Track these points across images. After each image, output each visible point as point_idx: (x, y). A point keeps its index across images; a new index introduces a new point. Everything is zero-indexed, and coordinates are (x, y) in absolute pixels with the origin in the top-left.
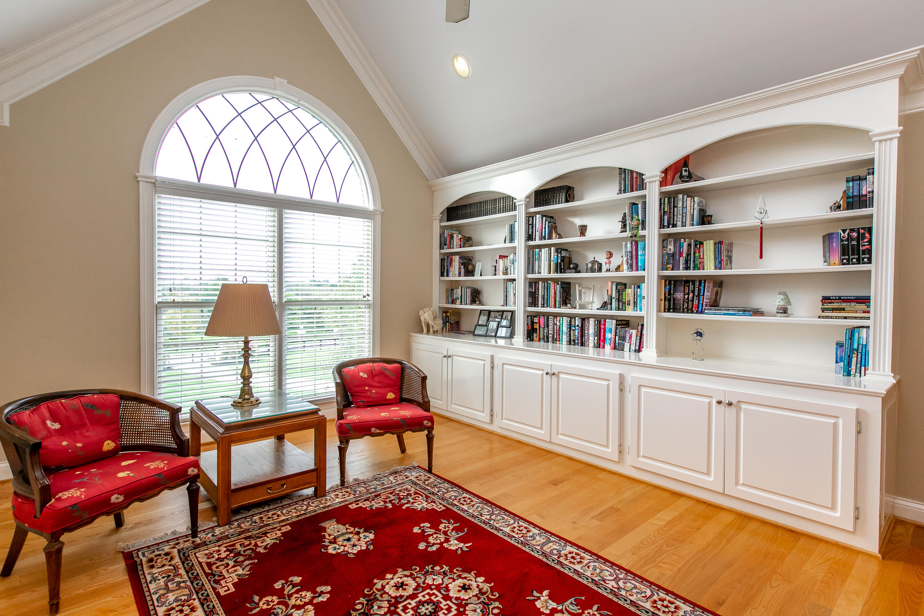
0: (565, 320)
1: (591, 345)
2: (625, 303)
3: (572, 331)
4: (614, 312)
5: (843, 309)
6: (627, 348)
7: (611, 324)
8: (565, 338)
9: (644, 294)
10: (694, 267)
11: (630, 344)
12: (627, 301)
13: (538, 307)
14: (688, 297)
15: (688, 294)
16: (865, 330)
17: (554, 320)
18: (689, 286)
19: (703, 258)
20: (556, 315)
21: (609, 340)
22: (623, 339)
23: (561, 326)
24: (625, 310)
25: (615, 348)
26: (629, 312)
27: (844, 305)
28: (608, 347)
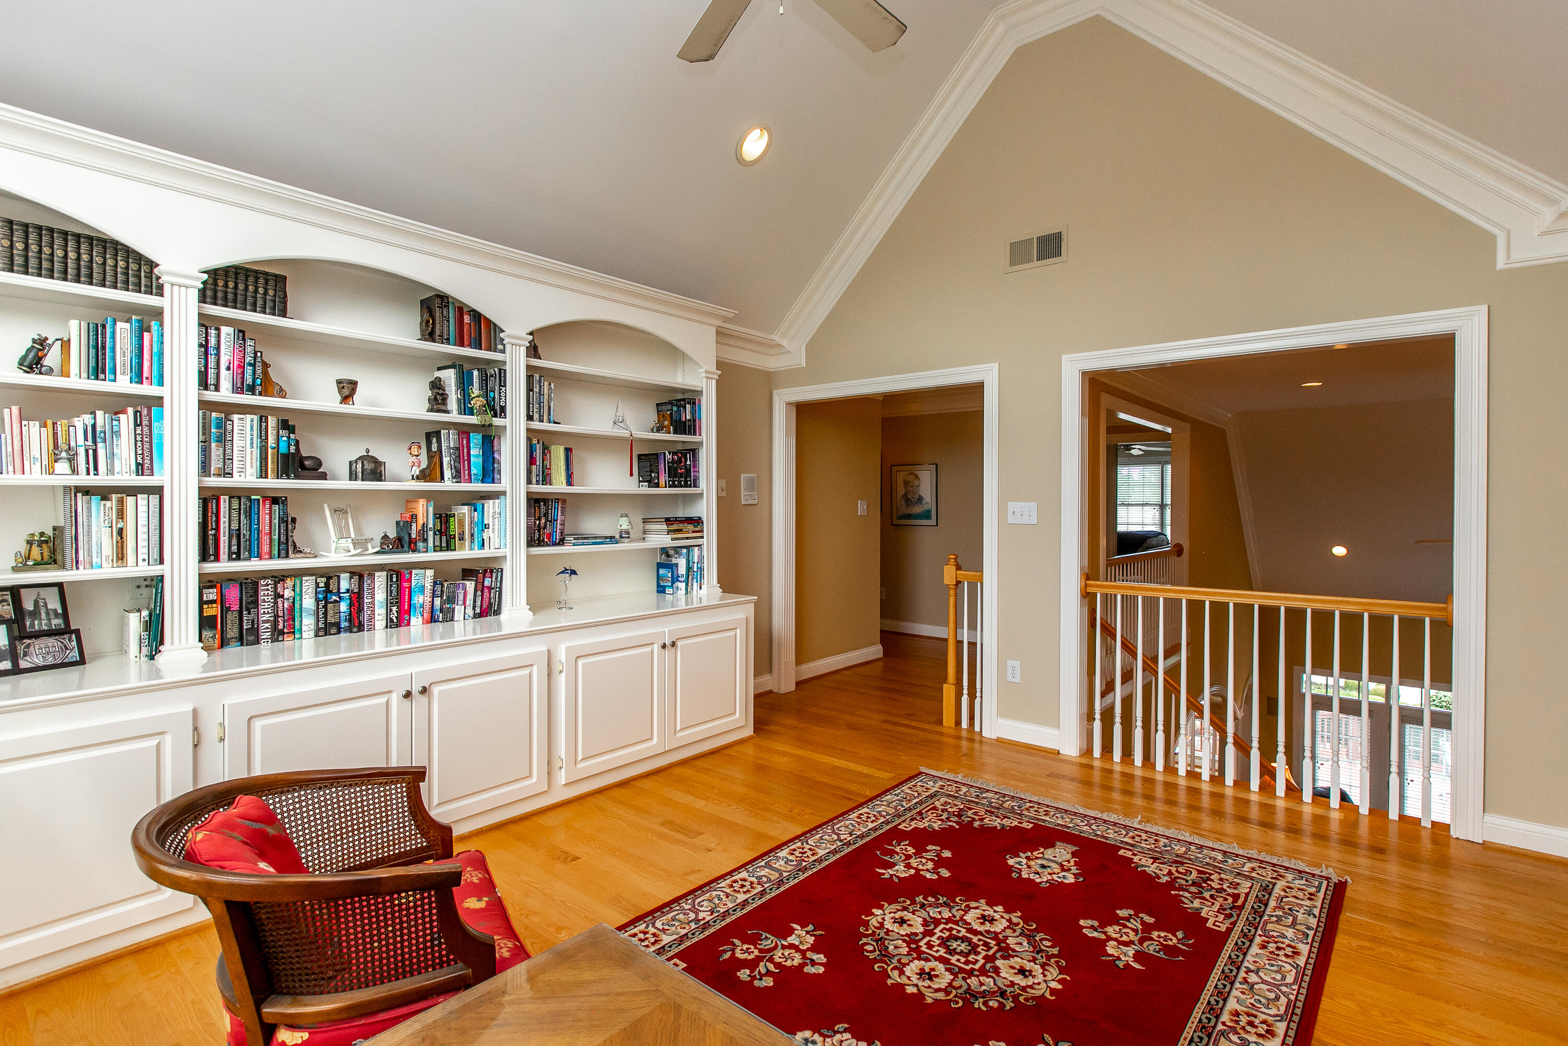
0: (308, 583)
1: (380, 623)
2: (454, 538)
3: (329, 605)
4: (432, 556)
5: (681, 530)
6: (459, 615)
7: (423, 579)
8: (308, 623)
9: (489, 520)
10: (543, 481)
11: (465, 607)
12: (460, 534)
13: (217, 559)
14: (539, 523)
15: (539, 519)
16: (696, 548)
17: (276, 588)
18: (539, 508)
19: (550, 469)
20: (279, 577)
21: (422, 606)
22: (452, 599)
23: (297, 598)
24: (455, 550)
25: (432, 619)
26: (464, 553)
27: (681, 526)
28: (416, 621)
